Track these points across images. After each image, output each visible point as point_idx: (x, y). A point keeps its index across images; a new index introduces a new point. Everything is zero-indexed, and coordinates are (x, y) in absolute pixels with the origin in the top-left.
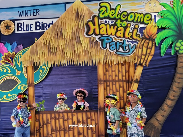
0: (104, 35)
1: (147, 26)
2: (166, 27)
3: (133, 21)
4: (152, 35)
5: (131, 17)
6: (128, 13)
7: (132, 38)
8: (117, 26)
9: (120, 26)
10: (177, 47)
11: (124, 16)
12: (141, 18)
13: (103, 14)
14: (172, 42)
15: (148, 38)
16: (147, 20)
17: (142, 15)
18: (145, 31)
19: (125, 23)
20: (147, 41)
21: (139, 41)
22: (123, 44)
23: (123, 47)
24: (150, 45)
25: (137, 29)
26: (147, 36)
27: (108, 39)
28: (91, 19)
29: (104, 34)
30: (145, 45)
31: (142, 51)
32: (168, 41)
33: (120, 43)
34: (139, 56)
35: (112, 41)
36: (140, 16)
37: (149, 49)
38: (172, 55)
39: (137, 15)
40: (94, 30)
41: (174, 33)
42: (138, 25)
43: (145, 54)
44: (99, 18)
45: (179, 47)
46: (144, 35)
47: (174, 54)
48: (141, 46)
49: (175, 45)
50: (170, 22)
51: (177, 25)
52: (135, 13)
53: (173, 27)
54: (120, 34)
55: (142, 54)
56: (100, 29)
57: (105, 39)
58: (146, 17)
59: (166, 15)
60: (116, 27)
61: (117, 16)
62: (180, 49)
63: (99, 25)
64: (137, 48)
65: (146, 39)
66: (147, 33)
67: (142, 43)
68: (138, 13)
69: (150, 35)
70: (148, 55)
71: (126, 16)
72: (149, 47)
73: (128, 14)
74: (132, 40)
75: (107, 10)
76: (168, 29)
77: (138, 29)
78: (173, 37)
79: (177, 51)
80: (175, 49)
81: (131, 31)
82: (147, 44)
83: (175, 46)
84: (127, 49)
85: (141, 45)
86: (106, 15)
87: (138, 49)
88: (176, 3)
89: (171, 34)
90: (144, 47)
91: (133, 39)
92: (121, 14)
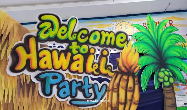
0: (47, 70)
1: (121, 51)
2: (143, 52)
3: (98, 44)
4: (132, 66)
5: (95, 37)
6: (90, 31)
7: (98, 73)
8: (72, 53)
9: (77, 52)
10: (161, 78)
11: (83, 37)
12: (111, 39)
13: (45, 33)
14: (153, 72)
15: (126, 71)
16: (121, 43)
17: (112, 35)
18: (120, 60)
19: (85, 47)
20: (125, 77)
21: (111, 77)
22: (83, 84)
23: (84, 90)
24: (131, 84)
25: (106, 56)
26: (123, 69)
27: (55, 77)
28: (23, 42)
29: (47, 68)
30: (123, 84)
31: (118, 96)
32: (148, 71)
33: (77, 83)
34: (114, 106)
35: (63, 80)
36: (110, 36)
37: (130, 91)
38: (156, 89)
39: (104, 35)
40: (28, 61)
41: (155, 61)
42: (107, 50)
43: (123, 101)
44: (38, 39)
45: (163, 78)
46: (118, 68)
47: (158, 87)
48: (115, 87)
49: (157, 75)
50: (147, 46)
51: (156, 50)
52: (100, 32)
53: (151, 52)
54: (78, 66)
55: (118, 103)
56: (39, 59)
57: (49, 77)
58: (119, 38)
59: (141, 38)
60: (69, 55)
61: (72, 36)
62: (164, 81)
63: (38, 52)
64: (109, 91)
65: (123, 73)
66: (123, 62)
67: (117, 81)
68: (105, 32)
69: (128, 67)
70: (129, 103)
71: (86, 36)
72: (128, 89)
73: (89, 33)
74: (99, 76)
75: (52, 27)
76: (146, 54)
77: (108, 57)
78: (154, 65)
79: (161, 83)
80: (158, 81)
81: (97, 61)
82: (126, 83)
83: (158, 77)
84: (92, 94)
85: (115, 84)
86: (51, 34)
87: (110, 93)
88: (150, 24)
89: (151, 62)
90: (120, 89)
91: (101, 73)
92: (77, 33)
